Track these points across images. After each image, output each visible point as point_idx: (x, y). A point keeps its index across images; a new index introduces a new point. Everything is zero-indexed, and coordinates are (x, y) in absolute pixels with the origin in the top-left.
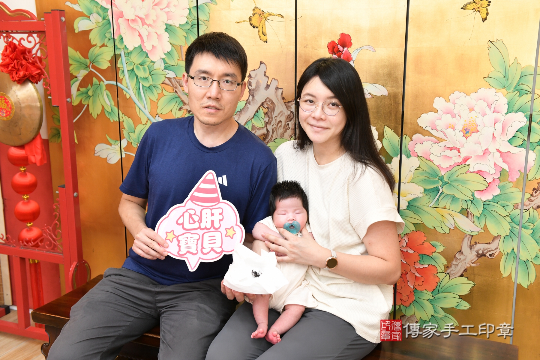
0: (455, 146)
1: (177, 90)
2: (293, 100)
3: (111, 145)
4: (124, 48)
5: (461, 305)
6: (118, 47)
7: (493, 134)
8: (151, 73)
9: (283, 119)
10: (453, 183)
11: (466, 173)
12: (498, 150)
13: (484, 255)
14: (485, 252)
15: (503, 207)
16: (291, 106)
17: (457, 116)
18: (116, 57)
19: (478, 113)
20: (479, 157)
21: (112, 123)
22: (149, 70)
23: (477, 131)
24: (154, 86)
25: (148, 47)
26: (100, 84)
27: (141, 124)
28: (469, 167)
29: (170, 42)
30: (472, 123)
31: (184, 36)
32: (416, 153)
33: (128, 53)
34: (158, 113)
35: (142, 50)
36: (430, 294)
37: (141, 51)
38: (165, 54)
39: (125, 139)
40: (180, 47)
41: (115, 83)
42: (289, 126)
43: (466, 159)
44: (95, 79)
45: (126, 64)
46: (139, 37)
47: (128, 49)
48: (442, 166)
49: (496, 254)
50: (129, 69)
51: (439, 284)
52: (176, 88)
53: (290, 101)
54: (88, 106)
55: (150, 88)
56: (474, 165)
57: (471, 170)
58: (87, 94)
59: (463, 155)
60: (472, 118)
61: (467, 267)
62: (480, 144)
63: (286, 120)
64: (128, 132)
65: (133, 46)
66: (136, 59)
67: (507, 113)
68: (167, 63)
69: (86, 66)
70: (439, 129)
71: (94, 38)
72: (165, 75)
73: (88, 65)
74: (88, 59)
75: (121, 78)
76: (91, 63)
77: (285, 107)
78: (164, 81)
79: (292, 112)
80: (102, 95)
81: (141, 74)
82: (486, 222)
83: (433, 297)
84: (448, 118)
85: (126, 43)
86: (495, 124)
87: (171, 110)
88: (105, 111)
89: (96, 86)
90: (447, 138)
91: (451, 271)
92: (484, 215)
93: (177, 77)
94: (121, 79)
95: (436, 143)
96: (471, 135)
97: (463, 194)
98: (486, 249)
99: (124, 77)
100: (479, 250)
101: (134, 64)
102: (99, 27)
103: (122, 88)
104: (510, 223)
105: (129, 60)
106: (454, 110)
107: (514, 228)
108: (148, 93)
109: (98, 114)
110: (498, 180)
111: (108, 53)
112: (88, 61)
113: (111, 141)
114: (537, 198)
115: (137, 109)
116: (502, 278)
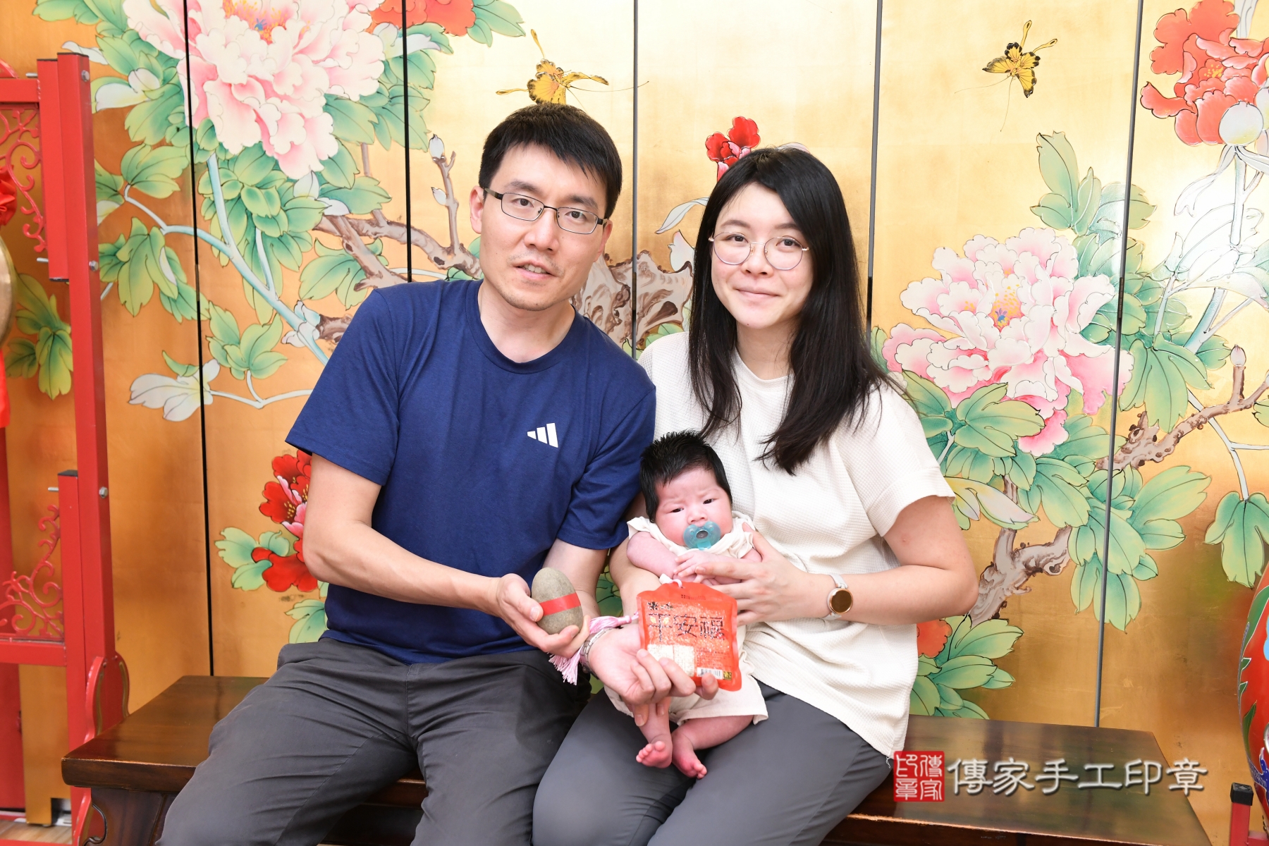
0: (978, 347)
1: (350, 244)
2: (628, 260)
3: (175, 376)
4: (217, 149)
5: (995, 678)
6: (201, 148)
7: (1052, 321)
8: (285, 206)
9: (606, 303)
10: (974, 424)
11: (1001, 401)
12: (1062, 352)
13: (1039, 569)
14: (1042, 562)
15: (1075, 467)
16: (625, 274)
17: (980, 284)
18: (196, 169)
19: (1021, 279)
20: (1025, 367)
21: (181, 324)
22: (281, 200)
23: (1020, 315)
24: (293, 235)
25: (278, 146)
26: (151, 234)
27: (256, 324)
28: (1006, 389)
29: (334, 135)
30: (1010, 299)
31: (371, 122)
32: (898, 365)
33: (228, 160)
34: (301, 297)
35: (265, 153)
36: (932, 661)
37: (261, 157)
38: (322, 162)
39: (213, 362)
40: (359, 149)
41: (191, 230)
42: (620, 317)
43: (1000, 373)
44: (137, 224)
45: (222, 185)
46: (256, 124)
47: (226, 151)
48: (954, 389)
49: (1062, 566)
50: (230, 198)
51: (950, 639)
52: (349, 238)
53: (621, 262)
54: (116, 285)
55: (283, 239)
56: (1016, 385)
57: (1010, 395)
58: (113, 258)
59: (994, 364)
60: (1009, 288)
61: (1007, 597)
62: (1027, 340)
63: (613, 305)
64: (223, 344)
65: (241, 144)
66: (248, 174)
67: (1077, 278)
68: (328, 183)
69: (114, 193)
70: (944, 312)
71: (137, 127)
72: (320, 210)
73: (119, 189)
74: (122, 175)
75: (208, 217)
76: (127, 183)
77: (611, 275)
78: (320, 223)
79: (626, 286)
80: (155, 259)
81: (259, 207)
82: (1041, 501)
83: (938, 667)
84: (962, 291)
85: (220, 138)
86: (1054, 299)
87: (335, 288)
88: (162, 296)
89: (140, 239)
90: (962, 331)
92: (1038, 486)
93: (350, 213)
94: (205, 221)
95: (940, 343)
96: (1009, 324)
97: (996, 444)
98: (1044, 557)
99: (215, 216)
100: (1029, 561)
101: (241, 185)
102: (153, 102)
103: (212, 242)
104: (1087, 499)
105: (230, 176)
106: (974, 273)
107: (1096, 509)
108: (278, 253)
109: (141, 304)
110: (1062, 412)
111: (174, 162)
112: (120, 180)
113: (176, 368)
114: (1138, 446)
115: (248, 289)
116: (1076, 615)
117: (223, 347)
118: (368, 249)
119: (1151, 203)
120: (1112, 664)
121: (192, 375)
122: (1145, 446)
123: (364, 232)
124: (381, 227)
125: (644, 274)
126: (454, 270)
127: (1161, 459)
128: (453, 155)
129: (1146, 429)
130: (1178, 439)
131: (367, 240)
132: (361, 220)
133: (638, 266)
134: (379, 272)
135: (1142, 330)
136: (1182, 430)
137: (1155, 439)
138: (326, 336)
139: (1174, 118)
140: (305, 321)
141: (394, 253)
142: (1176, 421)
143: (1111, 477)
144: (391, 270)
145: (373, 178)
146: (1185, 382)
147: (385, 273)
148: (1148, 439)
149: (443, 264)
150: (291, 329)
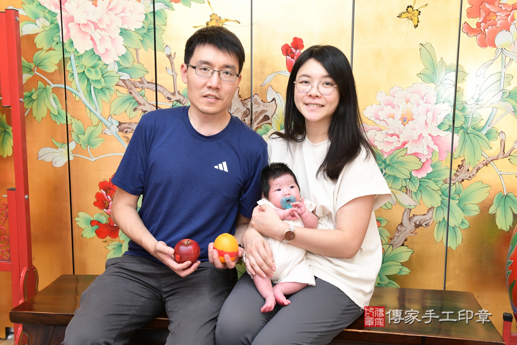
0: (395, 133)
1: (131, 91)
2: (249, 97)
3: (57, 148)
4: (74, 52)
5: (402, 271)
6: (67, 51)
7: (426, 122)
8: (103, 75)
9: (240, 115)
10: (395, 165)
11: (405, 155)
12: (430, 135)
13: (420, 225)
14: (422, 222)
15: (435, 182)
16: (248, 103)
17: (396, 106)
18: (65, 60)
19: (413, 104)
20: (415, 141)
21: (59, 126)
22: (102, 73)
23: (413, 119)
24: (107, 88)
25: (100, 50)
26: (46, 88)
27: (91, 126)
28: (407, 150)
29: (124, 45)
30: (408, 113)
31: (140, 40)
33: (79, 56)
34: (111, 114)
35: (95, 53)
37: (93, 55)
38: (119, 57)
39: (73, 142)
40: (135, 51)
41: (63, 86)
42: (245, 122)
43: (404, 144)
44: (40, 83)
45: (76, 67)
46: (91, 41)
47: (78, 52)
48: (385, 150)
49: (430, 224)
50: (80, 72)
52: (131, 89)
53: (246, 98)
54: (31, 109)
55: (103, 90)
56: (411, 149)
57: (409, 153)
58: (30, 98)
59: (402, 140)
60: (408, 108)
61: (407, 237)
62: (416, 130)
63: (242, 116)
64: (77, 134)
65: (85, 49)
66: (87, 62)
67: (436, 104)
68: (122, 66)
69: (30, 70)
70: (381, 118)
71: (40, 42)
72: (118, 77)
73: (32, 69)
74: (33, 63)
75: (70, 80)
76: (35, 66)
77: (242, 104)
78: (118, 83)
79: (248, 109)
80: (48, 98)
81: (92, 76)
82: (421, 197)
84: (388, 110)
85: (75, 47)
86: (427, 112)
87: (125, 110)
88: (51, 114)
89: (41, 90)
90: (389, 126)
91: (394, 241)
92: (420, 191)
93: (131, 78)
94: (69, 82)
95: (379, 131)
96: (408, 123)
97: (403, 173)
98: (422, 220)
99: (74, 80)
100: (416, 221)
101: (85, 67)
102: (47, 31)
103: (72, 91)
104: (441, 195)
105: (79, 63)
106: (394, 102)
107: (444, 200)
108: (101, 96)
109: (42, 118)
110: (430, 159)
111: (56, 57)
112: (33, 65)
113: (57, 145)
114: (461, 173)
115: (88, 111)
116: (436, 244)
117: (77, 136)
118: (139, 94)
119: (467, 72)
120: (451, 264)
121: (64, 148)
122: (464, 173)
123: (137, 86)
124: (144, 84)
125: (256, 103)
126: (175, 102)
127: (471, 178)
128: (175, 53)
129: (465, 166)
130: (478, 170)
131: (138, 90)
132: (136, 81)
133: (253, 100)
134: (144, 103)
135: (463, 125)
136: (479, 166)
137: (468, 170)
138: (121, 131)
139: (476, 37)
140: (112, 124)
141: (150, 95)
142: (477, 163)
143: (450, 186)
144: (149, 102)
145: (141, 64)
146: (481, 147)
147: (146, 104)
148: (465, 170)
149: (171, 100)
150: (107, 128)
